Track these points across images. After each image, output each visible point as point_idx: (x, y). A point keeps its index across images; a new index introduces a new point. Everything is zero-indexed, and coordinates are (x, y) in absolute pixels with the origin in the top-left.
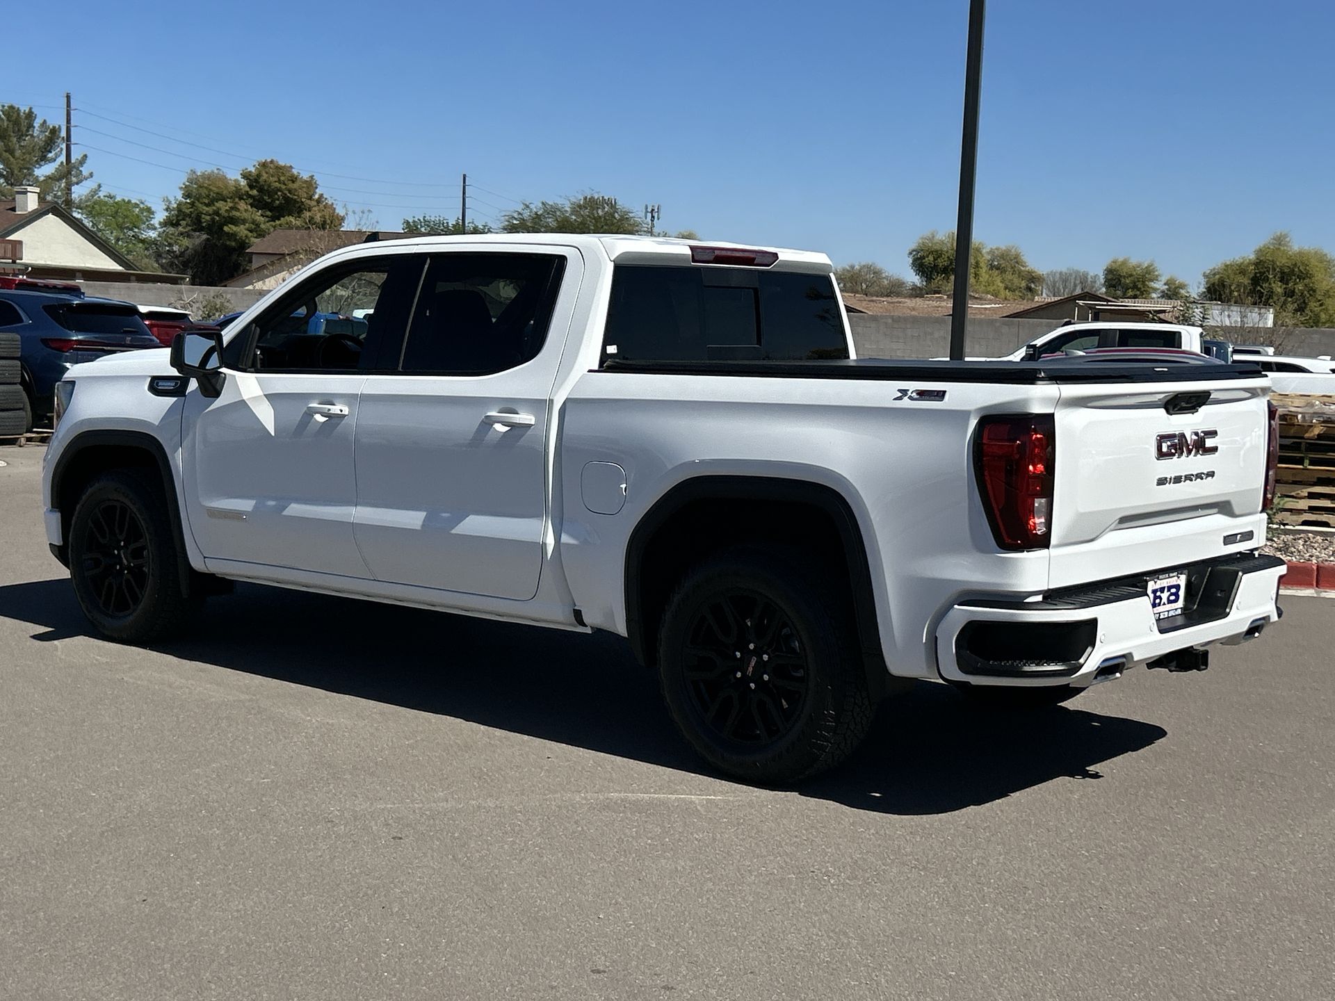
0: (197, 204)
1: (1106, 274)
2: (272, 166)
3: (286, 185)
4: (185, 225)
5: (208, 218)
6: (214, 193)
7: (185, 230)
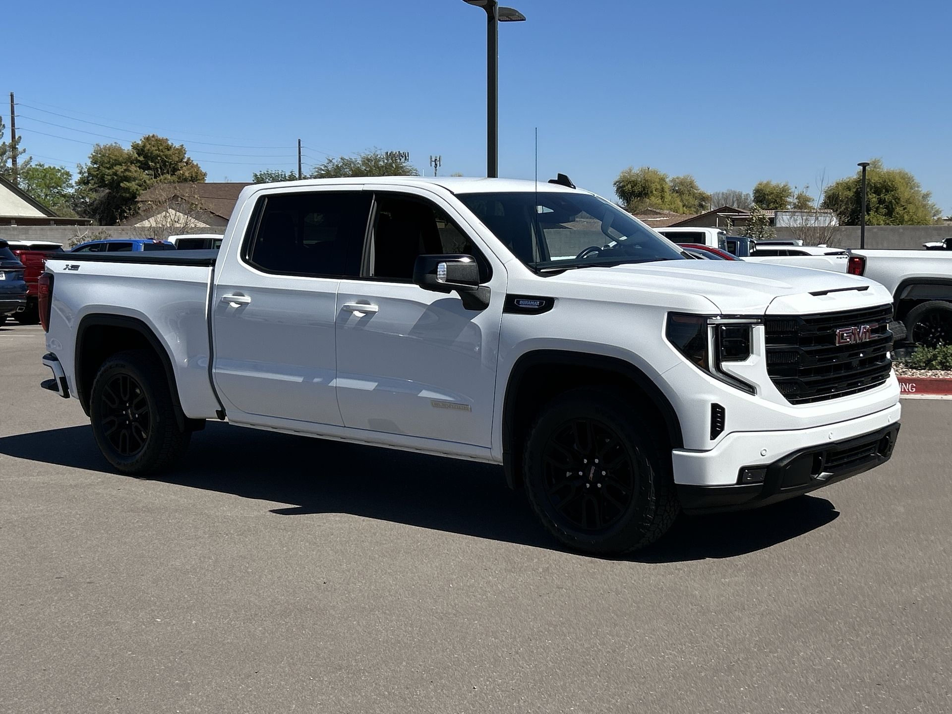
0: (101, 168)
1: (755, 193)
2: (153, 139)
3: (163, 152)
4: (93, 183)
5: (109, 177)
6: (113, 160)
7: (93, 187)
